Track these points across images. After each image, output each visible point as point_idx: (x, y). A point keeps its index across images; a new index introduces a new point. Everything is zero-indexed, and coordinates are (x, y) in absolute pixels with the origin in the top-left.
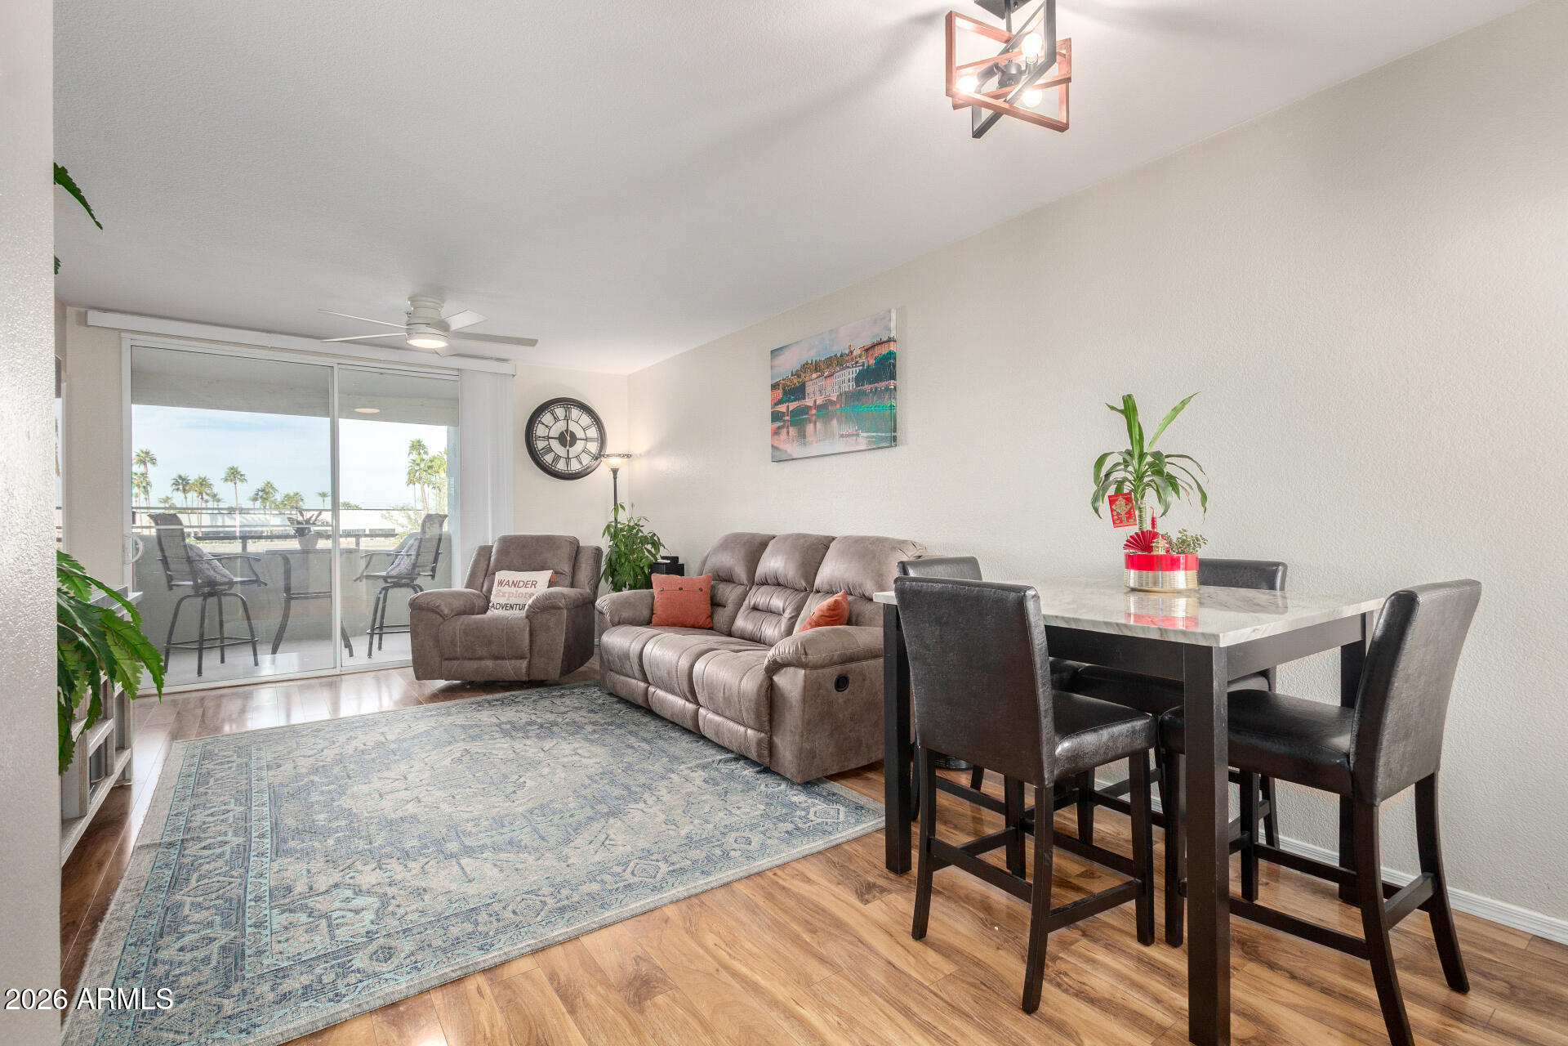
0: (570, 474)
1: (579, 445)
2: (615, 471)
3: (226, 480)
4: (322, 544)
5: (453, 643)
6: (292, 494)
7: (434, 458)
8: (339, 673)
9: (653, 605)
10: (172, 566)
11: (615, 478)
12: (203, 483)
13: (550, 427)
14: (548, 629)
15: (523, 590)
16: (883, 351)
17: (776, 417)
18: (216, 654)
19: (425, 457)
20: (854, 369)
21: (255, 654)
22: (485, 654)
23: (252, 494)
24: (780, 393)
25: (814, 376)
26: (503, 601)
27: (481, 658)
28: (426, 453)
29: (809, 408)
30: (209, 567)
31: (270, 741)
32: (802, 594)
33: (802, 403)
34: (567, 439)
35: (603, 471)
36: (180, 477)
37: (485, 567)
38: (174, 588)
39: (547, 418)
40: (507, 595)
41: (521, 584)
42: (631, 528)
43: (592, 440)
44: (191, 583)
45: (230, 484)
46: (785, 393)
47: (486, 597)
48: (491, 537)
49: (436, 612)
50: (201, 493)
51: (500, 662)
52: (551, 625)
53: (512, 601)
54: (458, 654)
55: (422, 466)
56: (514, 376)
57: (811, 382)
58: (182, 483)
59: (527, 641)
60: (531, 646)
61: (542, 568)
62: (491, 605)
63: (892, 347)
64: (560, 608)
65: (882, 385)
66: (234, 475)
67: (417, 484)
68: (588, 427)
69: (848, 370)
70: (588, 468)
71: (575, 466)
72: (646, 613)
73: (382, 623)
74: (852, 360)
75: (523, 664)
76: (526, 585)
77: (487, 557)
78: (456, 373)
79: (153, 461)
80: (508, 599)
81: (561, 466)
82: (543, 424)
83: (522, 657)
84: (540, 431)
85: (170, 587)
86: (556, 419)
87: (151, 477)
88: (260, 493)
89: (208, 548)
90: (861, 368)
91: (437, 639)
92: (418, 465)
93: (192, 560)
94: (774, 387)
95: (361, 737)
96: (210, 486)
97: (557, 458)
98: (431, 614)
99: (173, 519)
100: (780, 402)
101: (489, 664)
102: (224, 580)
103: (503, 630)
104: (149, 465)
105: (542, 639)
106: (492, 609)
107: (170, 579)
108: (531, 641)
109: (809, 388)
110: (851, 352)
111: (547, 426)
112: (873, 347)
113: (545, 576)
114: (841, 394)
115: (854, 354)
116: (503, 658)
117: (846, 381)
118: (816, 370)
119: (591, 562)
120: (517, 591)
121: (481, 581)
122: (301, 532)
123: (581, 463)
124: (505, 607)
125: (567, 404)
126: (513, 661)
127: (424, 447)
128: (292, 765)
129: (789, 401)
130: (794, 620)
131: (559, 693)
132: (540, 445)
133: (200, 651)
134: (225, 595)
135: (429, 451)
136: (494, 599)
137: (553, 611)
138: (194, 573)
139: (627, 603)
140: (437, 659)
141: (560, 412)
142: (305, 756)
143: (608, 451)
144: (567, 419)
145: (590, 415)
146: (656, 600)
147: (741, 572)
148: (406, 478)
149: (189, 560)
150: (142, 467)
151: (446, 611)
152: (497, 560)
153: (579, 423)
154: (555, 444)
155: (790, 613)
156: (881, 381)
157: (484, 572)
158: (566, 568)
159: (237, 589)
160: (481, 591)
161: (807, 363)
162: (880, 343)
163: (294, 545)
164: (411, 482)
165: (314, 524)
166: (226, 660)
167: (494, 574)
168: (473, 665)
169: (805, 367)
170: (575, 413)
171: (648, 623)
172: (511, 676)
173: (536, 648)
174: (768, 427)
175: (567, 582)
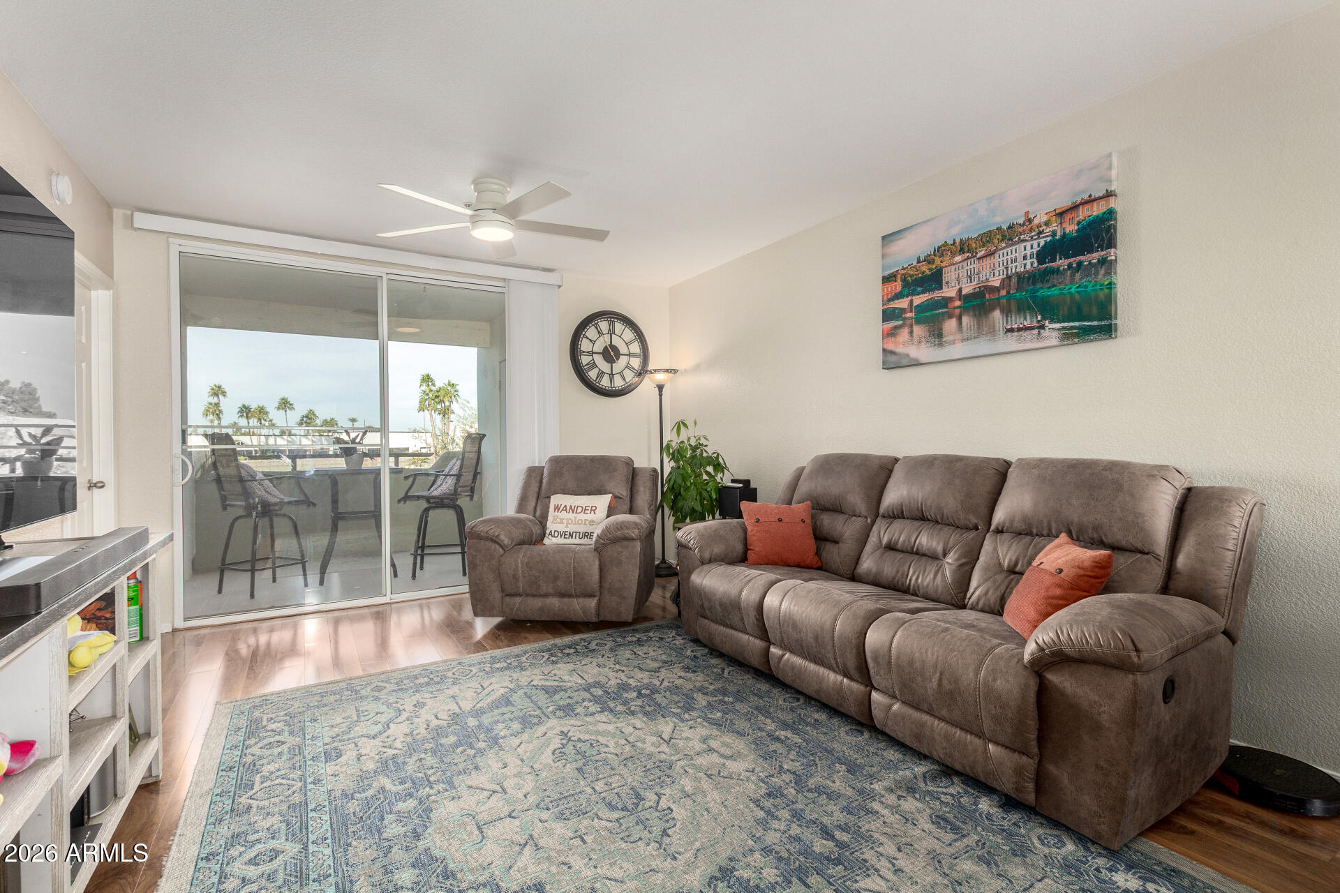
0: (612, 391)
1: (623, 361)
2: (660, 388)
3: (279, 408)
4: (368, 463)
5: (515, 577)
6: (329, 419)
7: (440, 388)
8: (388, 601)
9: (746, 539)
10: (226, 486)
11: (661, 395)
12: (262, 411)
13: (594, 342)
14: (620, 563)
15: (582, 516)
16: (1097, 210)
17: (888, 315)
18: (268, 574)
19: (433, 388)
20: (1035, 243)
21: (305, 575)
22: (550, 590)
23: (298, 419)
24: (898, 286)
25: (958, 258)
26: (561, 528)
27: (546, 595)
28: (433, 385)
29: (951, 299)
30: (260, 487)
31: (326, 705)
32: (972, 534)
33: (937, 294)
34: (610, 354)
35: (647, 387)
36: (244, 406)
37: (537, 489)
38: (228, 508)
39: (591, 332)
40: (565, 521)
41: (580, 509)
42: (694, 449)
43: (635, 355)
44: (244, 503)
45: (282, 412)
46: (906, 284)
47: (541, 523)
48: (540, 458)
49: (496, 542)
50: (260, 419)
51: (566, 600)
52: (623, 558)
53: (572, 528)
54: (521, 591)
55: (431, 395)
56: (560, 287)
57: (953, 267)
58: (245, 411)
59: (596, 577)
60: (601, 582)
61: (599, 492)
62: (548, 532)
63: (1113, 204)
64: (633, 539)
65: (1095, 257)
66: (285, 404)
67: (426, 411)
68: (632, 342)
69: (1022, 245)
70: (630, 385)
71: (619, 383)
72: (739, 548)
73: (423, 543)
74: (1031, 230)
75: (592, 603)
76: (584, 510)
77: (538, 479)
78: (502, 284)
79: (224, 394)
80: (567, 527)
81: (605, 382)
82: (587, 338)
83: (591, 596)
84: (585, 345)
85: (225, 507)
86: (600, 333)
87: (222, 407)
88: (305, 419)
89: (259, 466)
90: (1049, 239)
91: (499, 574)
92: (427, 395)
93: (244, 480)
94: (887, 280)
95: (429, 702)
96: (267, 413)
97: (601, 374)
98: (490, 544)
99: (227, 439)
100: (898, 296)
101: (555, 602)
102: (276, 500)
103: (570, 564)
104: (220, 396)
105: (614, 575)
106: (550, 537)
107: (224, 499)
108: (601, 577)
109: (949, 275)
110: (1030, 221)
111: (591, 340)
112: (1075, 207)
113: (603, 501)
114: (1009, 277)
115: (1036, 221)
116: (570, 596)
117: (1020, 259)
118: (962, 251)
119: (649, 484)
120: (575, 518)
121: (534, 504)
122: (348, 452)
123: (624, 379)
124: (563, 534)
125: (611, 318)
126: (581, 600)
127: (432, 380)
128: (355, 753)
129: (913, 293)
130: (967, 568)
131: (634, 639)
132: (585, 360)
133: (253, 571)
134: (277, 515)
135: (437, 383)
136: (551, 526)
137: (626, 543)
138: (246, 494)
139: (715, 536)
140: (498, 595)
141: (604, 325)
142: (368, 737)
143: (650, 367)
144: (611, 332)
145: (633, 329)
146: (749, 534)
147: (857, 500)
148: (418, 405)
149: (241, 480)
150: (216, 398)
151: (506, 541)
152: (549, 483)
153: (623, 338)
154: (599, 360)
155: (958, 559)
156: (1091, 251)
157: (536, 495)
158: (624, 492)
159: (286, 510)
160: (534, 516)
161: (946, 244)
162: (1090, 201)
163: (340, 464)
164: (421, 409)
165: (359, 443)
166: (278, 580)
167: (549, 497)
168: (536, 603)
169: (941, 251)
170: (619, 327)
171: (743, 559)
172: (580, 617)
173: (606, 585)
174: (876, 326)
175: (626, 507)
